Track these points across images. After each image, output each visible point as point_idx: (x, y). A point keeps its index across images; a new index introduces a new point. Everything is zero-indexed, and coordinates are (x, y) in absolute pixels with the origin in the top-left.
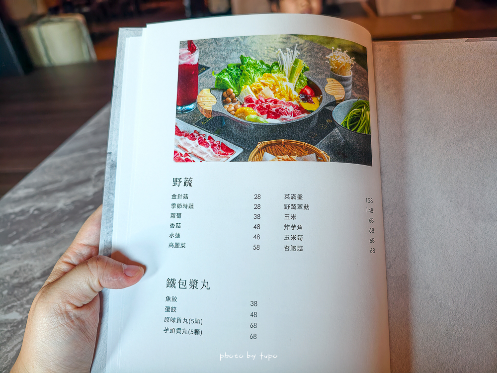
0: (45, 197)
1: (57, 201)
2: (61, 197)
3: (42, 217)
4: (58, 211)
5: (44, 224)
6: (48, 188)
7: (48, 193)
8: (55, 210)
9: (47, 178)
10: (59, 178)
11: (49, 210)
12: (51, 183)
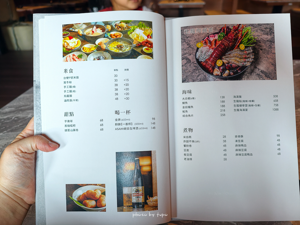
0: (21, 112)
1: (28, 114)
2: (30, 112)
3: (20, 121)
4: (28, 118)
5: (21, 124)
6: (22, 108)
7: (23, 110)
8: (27, 118)
9: (21, 103)
10: (29, 104)
11: (24, 118)
12: (23, 106)
